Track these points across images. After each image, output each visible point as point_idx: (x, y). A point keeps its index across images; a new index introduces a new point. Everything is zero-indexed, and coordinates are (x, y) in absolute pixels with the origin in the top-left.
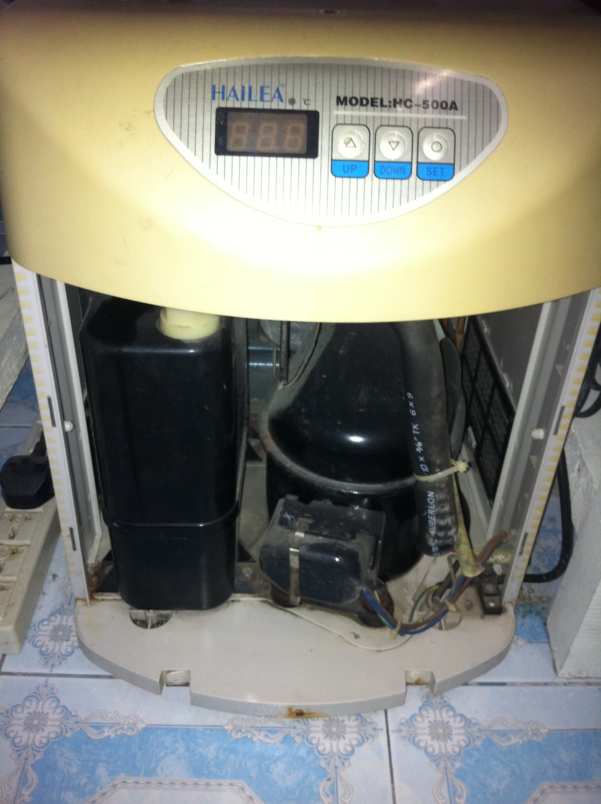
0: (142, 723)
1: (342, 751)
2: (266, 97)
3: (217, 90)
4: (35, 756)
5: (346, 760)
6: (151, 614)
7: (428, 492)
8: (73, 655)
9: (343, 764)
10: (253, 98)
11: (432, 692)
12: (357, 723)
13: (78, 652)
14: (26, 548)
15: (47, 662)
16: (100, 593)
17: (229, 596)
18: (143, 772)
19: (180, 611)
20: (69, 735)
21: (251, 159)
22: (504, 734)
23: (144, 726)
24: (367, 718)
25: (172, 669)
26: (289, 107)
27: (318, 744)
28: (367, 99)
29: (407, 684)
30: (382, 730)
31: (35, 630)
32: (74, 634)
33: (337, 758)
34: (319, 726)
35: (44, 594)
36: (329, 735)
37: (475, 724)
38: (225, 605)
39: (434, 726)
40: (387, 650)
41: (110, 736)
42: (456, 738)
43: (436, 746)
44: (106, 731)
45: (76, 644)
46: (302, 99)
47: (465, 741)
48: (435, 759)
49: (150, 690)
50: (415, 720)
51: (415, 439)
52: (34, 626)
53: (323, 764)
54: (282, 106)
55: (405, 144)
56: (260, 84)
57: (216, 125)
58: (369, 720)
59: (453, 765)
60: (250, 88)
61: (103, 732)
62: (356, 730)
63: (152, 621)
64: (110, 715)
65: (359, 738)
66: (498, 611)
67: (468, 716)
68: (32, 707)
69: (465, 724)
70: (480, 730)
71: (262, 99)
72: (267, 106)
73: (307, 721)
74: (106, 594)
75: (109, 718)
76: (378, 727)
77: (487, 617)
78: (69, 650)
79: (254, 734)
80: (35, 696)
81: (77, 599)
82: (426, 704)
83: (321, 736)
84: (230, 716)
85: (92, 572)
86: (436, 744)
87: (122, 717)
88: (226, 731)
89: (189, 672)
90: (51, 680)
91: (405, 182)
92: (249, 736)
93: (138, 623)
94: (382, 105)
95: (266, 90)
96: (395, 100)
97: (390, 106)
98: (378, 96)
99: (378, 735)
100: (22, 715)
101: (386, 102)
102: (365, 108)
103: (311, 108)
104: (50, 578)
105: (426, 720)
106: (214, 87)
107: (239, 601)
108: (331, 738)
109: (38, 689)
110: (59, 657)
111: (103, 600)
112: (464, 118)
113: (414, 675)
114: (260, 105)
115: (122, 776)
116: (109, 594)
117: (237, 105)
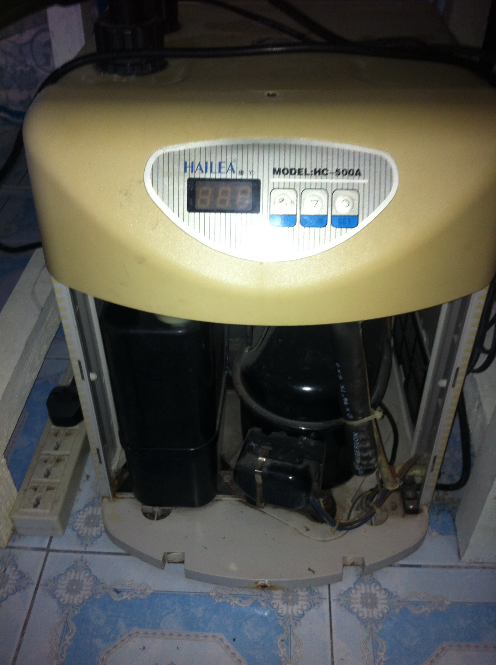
0: (150, 589)
1: (295, 614)
2: (223, 170)
3: (188, 165)
4: (74, 612)
5: (298, 620)
6: (157, 509)
7: (354, 433)
8: (102, 537)
9: (296, 624)
10: (214, 170)
11: (364, 572)
12: (307, 593)
13: (104, 535)
14: (67, 457)
15: (82, 543)
16: (120, 493)
17: (214, 496)
18: (150, 625)
19: (178, 508)
20: (98, 597)
21: (212, 214)
22: (416, 604)
23: (151, 591)
24: (315, 590)
25: (172, 551)
26: (239, 177)
27: (278, 608)
28: (295, 169)
29: (344, 565)
30: (326, 599)
31: (74, 518)
32: (101, 521)
33: (291, 619)
34: (279, 595)
35: (80, 490)
36: (286, 601)
37: (396, 596)
38: (211, 503)
39: (365, 597)
40: (330, 540)
41: (127, 599)
42: (380, 607)
43: (365, 612)
44: (125, 594)
45: (103, 529)
46: (248, 171)
47: (387, 609)
48: (364, 622)
49: (156, 566)
50: (351, 592)
51: (343, 395)
52: (73, 515)
53: (281, 623)
54: (234, 176)
55: (322, 202)
56: (219, 160)
57: (188, 191)
58: (316, 591)
59: (377, 627)
60: (211, 164)
61: (122, 596)
62: (306, 598)
63: (158, 515)
64: (127, 583)
65: (308, 605)
66: (416, 511)
67: (391, 590)
68: (72, 575)
69: (388, 596)
70: (399, 601)
71: (220, 171)
72: (223, 176)
73: (271, 591)
74: (124, 493)
75: (127, 585)
76: (323, 597)
77: (407, 516)
78: (99, 533)
79: (231, 600)
80: (73, 567)
81: (103, 497)
82: (360, 580)
83: (281, 602)
84: (214, 586)
85: (114, 477)
86: (365, 610)
87: (136, 585)
88: (211, 597)
89: (183, 554)
90: (85, 556)
91: (323, 229)
92: (228, 601)
93: (148, 515)
94: (306, 174)
95: (223, 165)
96: (315, 170)
97: (312, 175)
98: (303, 167)
99: (322, 603)
100: (64, 582)
101: (309, 172)
102: (294, 176)
103: (255, 177)
104: (84, 478)
105: (359, 592)
106: (185, 163)
107: (221, 500)
108: (288, 603)
109: (76, 562)
110: (91, 539)
111: (122, 498)
112: (366, 181)
113: (350, 559)
114: (218, 176)
115: (136, 628)
116: (126, 493)
117: (202, 176)
